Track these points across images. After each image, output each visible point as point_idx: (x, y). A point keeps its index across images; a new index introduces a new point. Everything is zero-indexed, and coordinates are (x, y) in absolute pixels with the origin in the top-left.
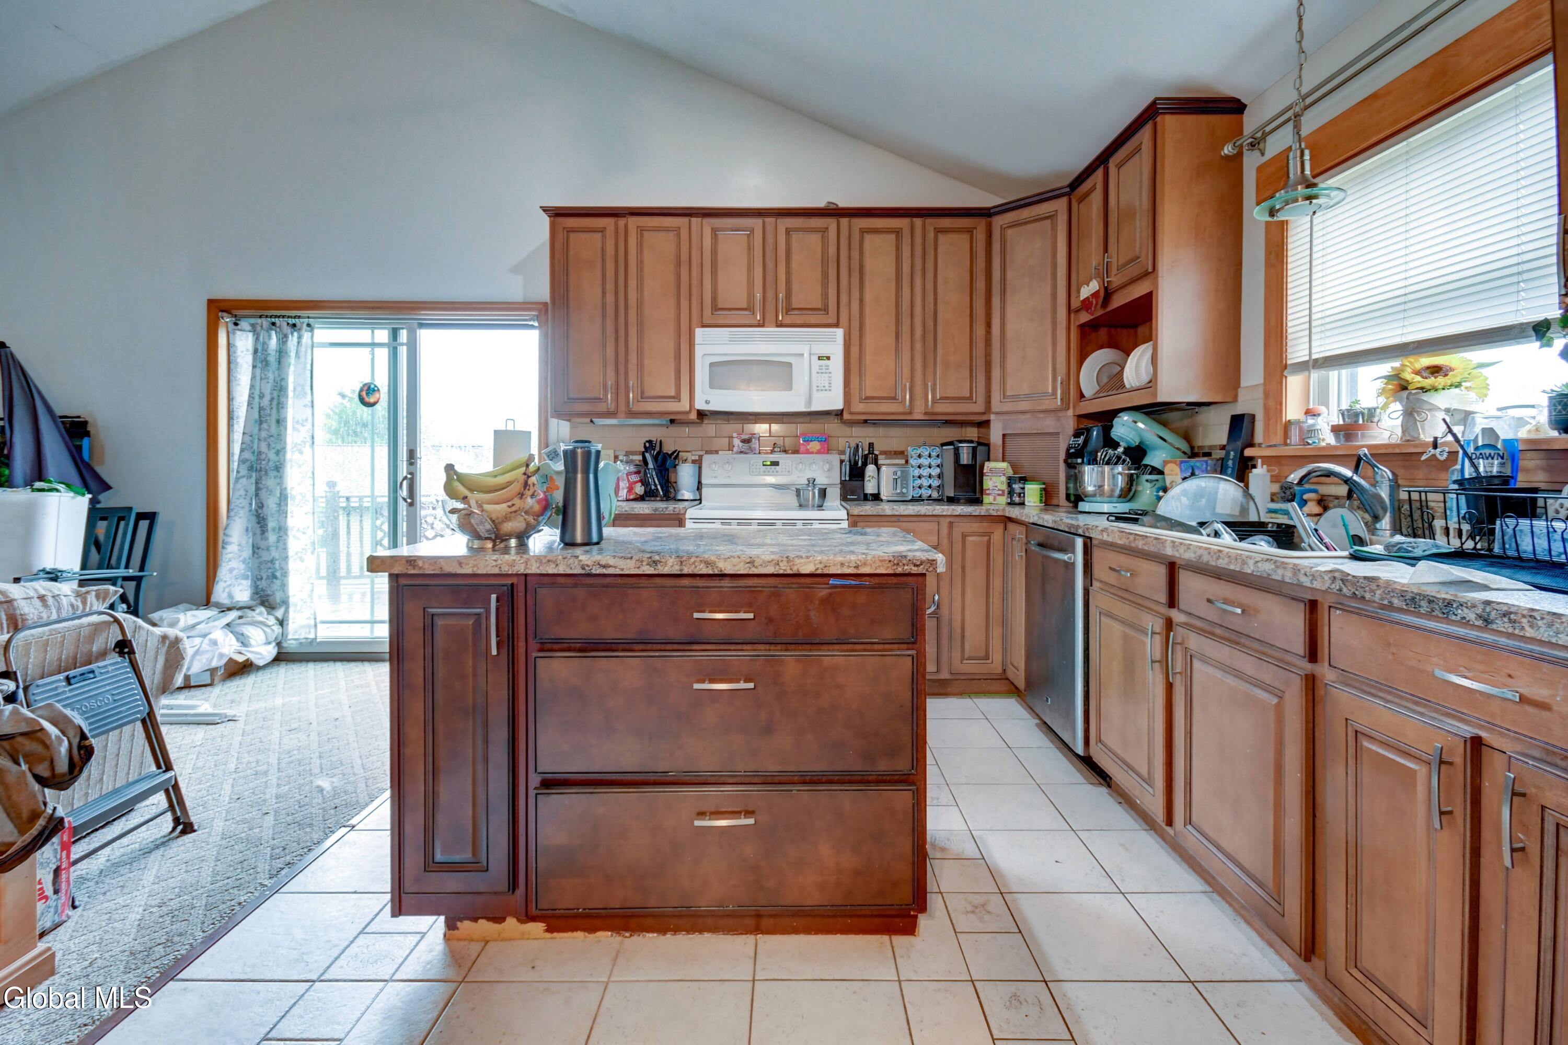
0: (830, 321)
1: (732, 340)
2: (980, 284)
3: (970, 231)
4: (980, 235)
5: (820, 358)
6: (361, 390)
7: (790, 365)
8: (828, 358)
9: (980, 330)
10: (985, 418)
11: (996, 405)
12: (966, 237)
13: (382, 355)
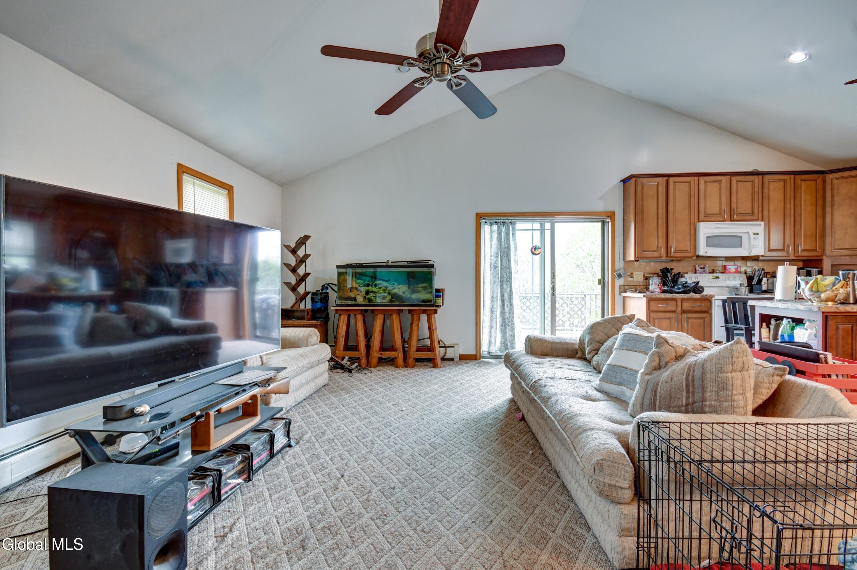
0: (755, 219)
1: (717, 227)
2: (820, 202)
3: (815, 180)
4: (819, 182)
5: (754, 234)
6: (532, 249)
7: (741, 237)
8: (758, 234)
9: (820, 221)
10: (821, 258)
11: (828, 251)
12: (814, 182)
13: (537, 234)
